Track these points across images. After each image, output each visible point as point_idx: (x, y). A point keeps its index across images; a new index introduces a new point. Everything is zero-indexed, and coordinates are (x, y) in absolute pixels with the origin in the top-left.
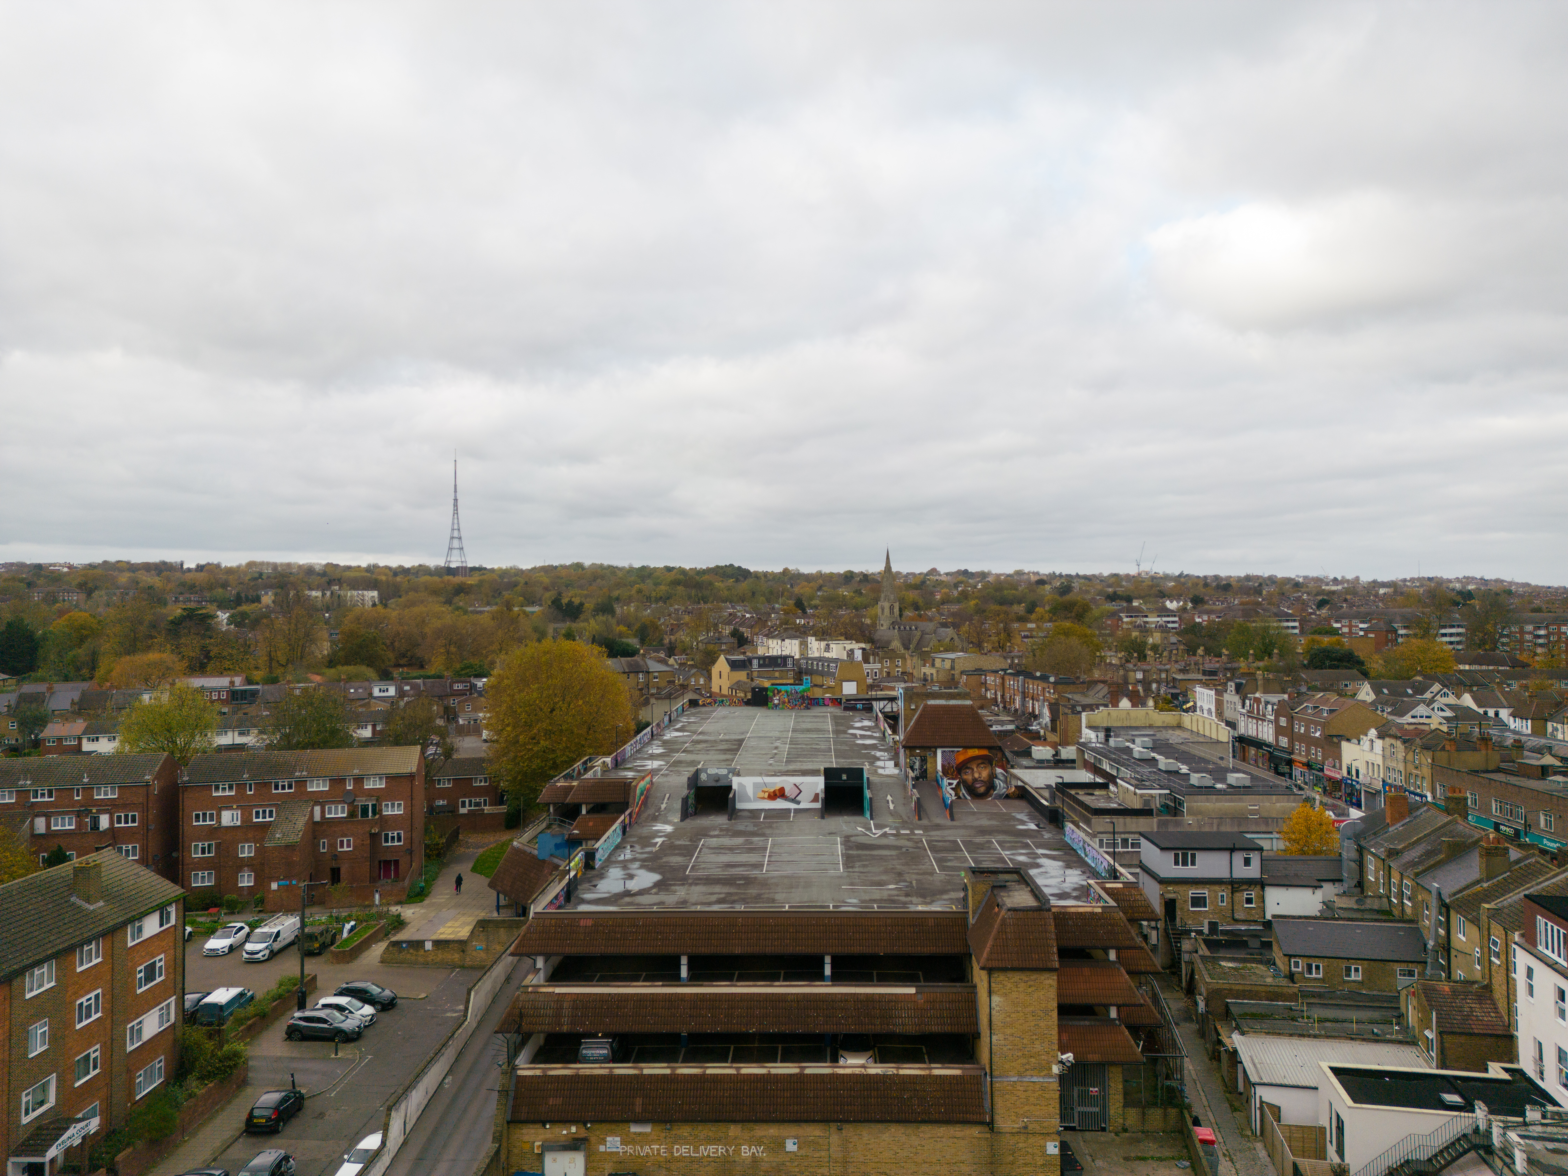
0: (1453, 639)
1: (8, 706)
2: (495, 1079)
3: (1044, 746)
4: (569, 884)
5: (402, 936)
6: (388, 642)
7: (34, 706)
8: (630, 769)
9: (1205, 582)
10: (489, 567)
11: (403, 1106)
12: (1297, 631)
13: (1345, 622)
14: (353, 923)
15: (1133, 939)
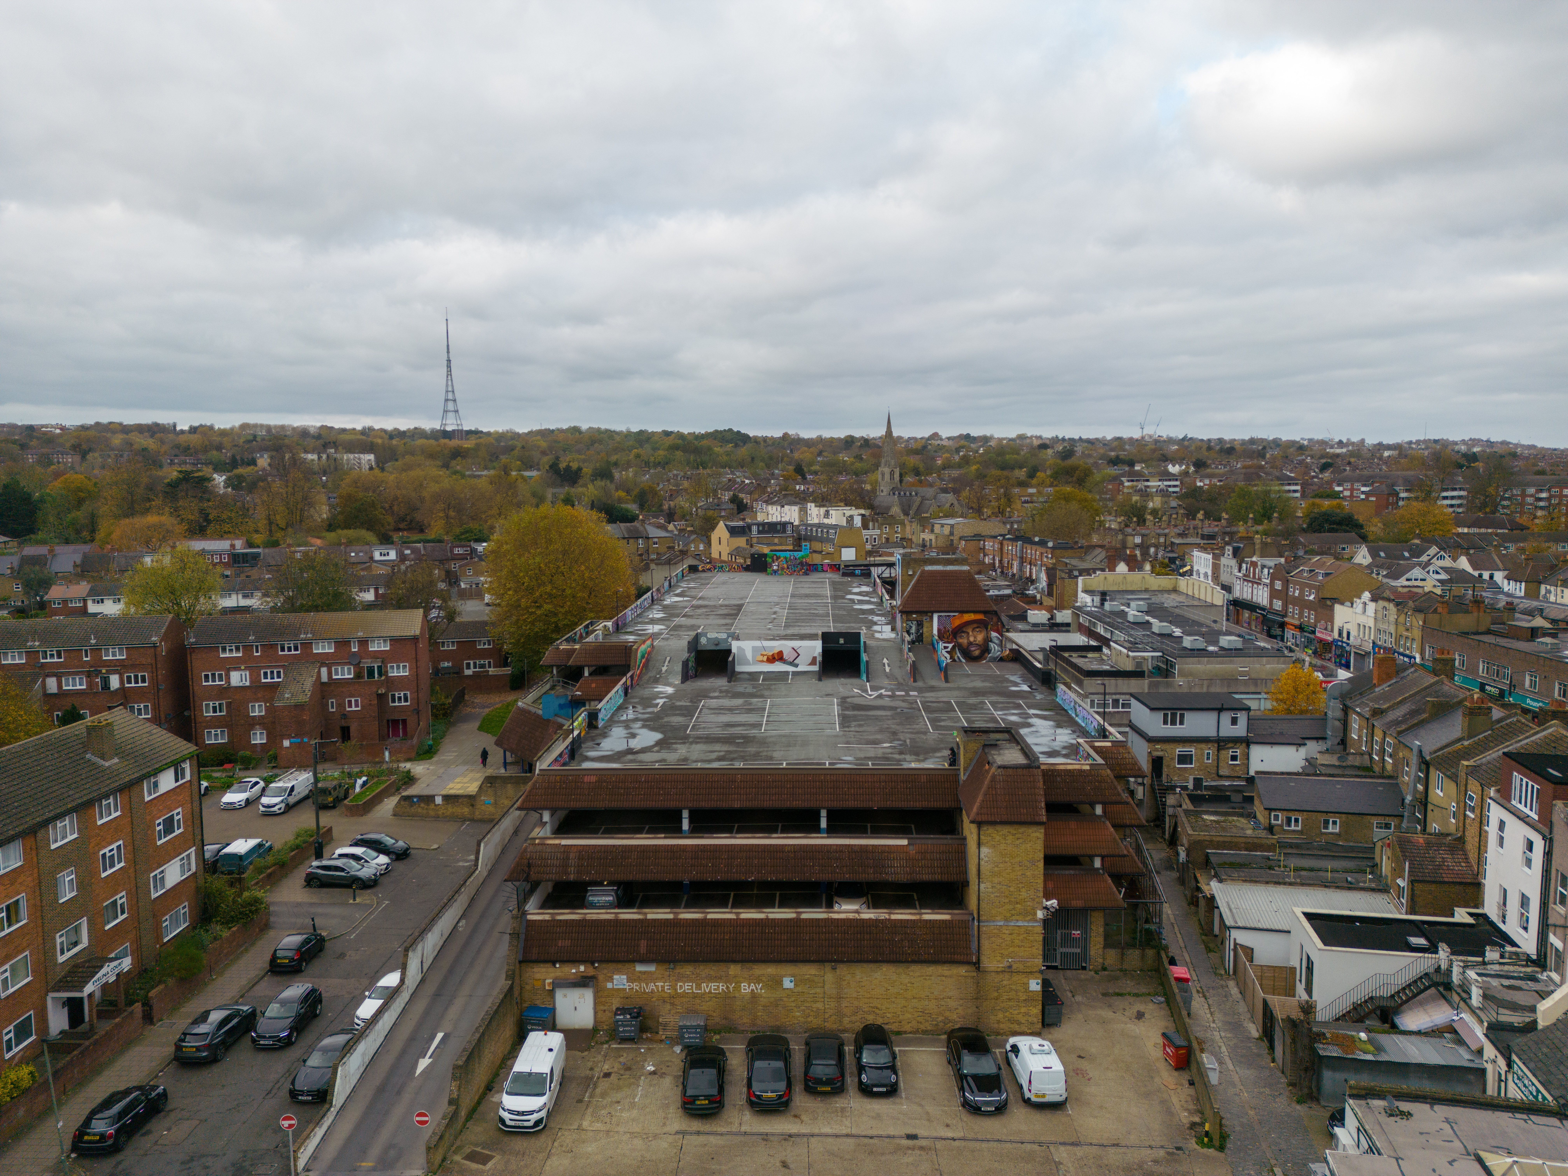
0: (1454, 502)
1: (12, 568)
2: (506, 922)
3: (1039, 610)
4: (573, 743)
5: (413, 791)
6: (387, 506)
7: (37, 568)
8: (631, 633)
9: (1208, 445)
10: (485, 430)
11: (420, 947)
12: (1298, 495)
13: (1348, 485)
14: (364, 779)
15: (1119, 795)
